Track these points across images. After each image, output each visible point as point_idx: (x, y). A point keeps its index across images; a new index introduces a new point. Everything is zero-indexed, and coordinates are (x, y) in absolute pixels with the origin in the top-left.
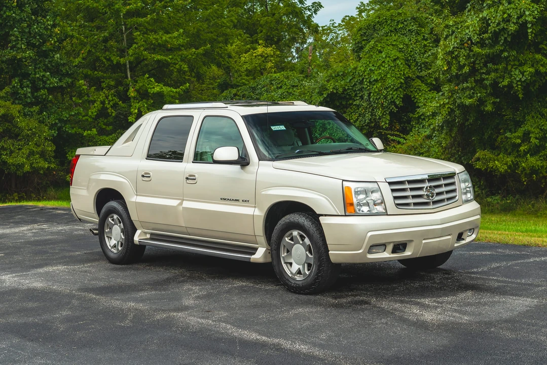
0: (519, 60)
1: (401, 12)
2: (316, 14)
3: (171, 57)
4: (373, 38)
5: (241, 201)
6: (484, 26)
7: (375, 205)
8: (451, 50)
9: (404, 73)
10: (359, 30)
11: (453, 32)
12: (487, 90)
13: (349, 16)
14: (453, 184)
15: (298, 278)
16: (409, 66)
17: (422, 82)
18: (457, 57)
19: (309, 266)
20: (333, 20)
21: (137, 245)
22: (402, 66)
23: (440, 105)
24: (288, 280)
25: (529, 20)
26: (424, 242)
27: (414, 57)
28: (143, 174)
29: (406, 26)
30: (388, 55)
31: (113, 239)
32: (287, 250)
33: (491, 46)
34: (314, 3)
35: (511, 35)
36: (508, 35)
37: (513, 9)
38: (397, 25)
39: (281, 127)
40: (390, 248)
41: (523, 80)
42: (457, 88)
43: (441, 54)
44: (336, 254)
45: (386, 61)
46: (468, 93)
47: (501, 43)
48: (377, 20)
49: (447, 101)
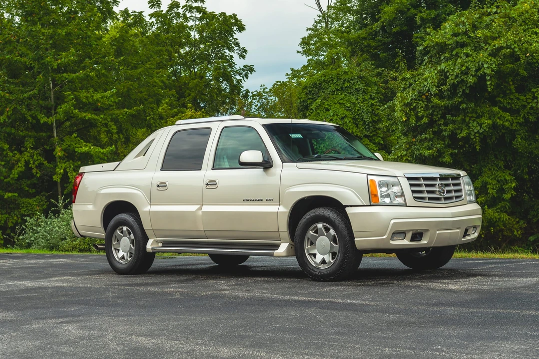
0: (476, 113)
1: (347, 71)
2: (247, 78)
3: (102, 116)
4: (319, 97)
5: (264, 200)
6: (442, 79)
7: (397, 197)
8: (409, 101)
9: (352, 131)
10: (304, 89)
11: (411, 84)
12: (444, 141)
13: (280, 82)
14: (459, 184)
15: (322, 267)
16: (357, 125)
17: (370, 141)
18: (415, 109)
19: (334, 255)
20: (264, 86)
21: (150, 253)
22: (350, 124)
23: (398, 157)
24: (313, 270)
25: (488, 72)
26: (437, 232)
27: (361, 116)
28: (158, 184)
29: (353, 84)
30: (335, 114)
31: (121, 251)
32: (311, 241)
33: (450, 98)
34: (246, 66)
35: (469, 87)
36: (466, 87)
37: (471, 61)
38: (343, 84)
39: (298, 135)
40: (409, 235)
41: (481, 132)
42: (414, 140)
43: (399, 106)
44: (361, 241)
45: (334, 119)
46: (426, 144)
47: (459, 95)
48: (323, 78)
49: (405, 153)
